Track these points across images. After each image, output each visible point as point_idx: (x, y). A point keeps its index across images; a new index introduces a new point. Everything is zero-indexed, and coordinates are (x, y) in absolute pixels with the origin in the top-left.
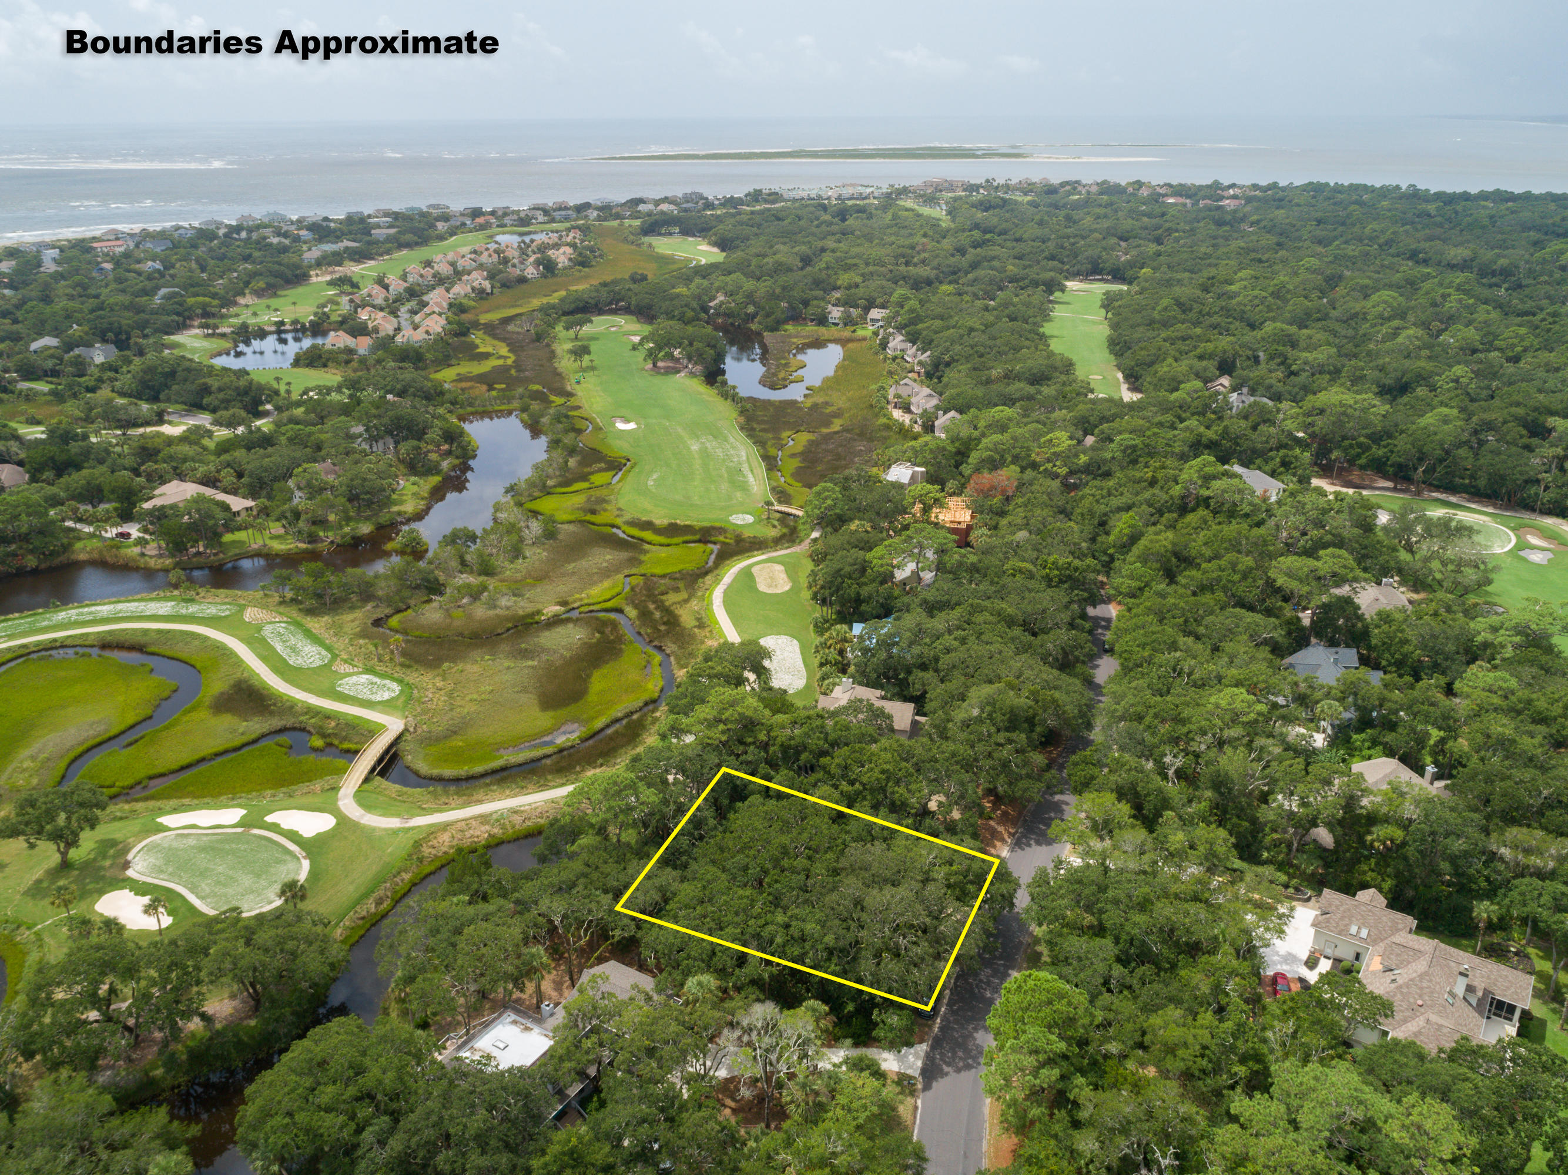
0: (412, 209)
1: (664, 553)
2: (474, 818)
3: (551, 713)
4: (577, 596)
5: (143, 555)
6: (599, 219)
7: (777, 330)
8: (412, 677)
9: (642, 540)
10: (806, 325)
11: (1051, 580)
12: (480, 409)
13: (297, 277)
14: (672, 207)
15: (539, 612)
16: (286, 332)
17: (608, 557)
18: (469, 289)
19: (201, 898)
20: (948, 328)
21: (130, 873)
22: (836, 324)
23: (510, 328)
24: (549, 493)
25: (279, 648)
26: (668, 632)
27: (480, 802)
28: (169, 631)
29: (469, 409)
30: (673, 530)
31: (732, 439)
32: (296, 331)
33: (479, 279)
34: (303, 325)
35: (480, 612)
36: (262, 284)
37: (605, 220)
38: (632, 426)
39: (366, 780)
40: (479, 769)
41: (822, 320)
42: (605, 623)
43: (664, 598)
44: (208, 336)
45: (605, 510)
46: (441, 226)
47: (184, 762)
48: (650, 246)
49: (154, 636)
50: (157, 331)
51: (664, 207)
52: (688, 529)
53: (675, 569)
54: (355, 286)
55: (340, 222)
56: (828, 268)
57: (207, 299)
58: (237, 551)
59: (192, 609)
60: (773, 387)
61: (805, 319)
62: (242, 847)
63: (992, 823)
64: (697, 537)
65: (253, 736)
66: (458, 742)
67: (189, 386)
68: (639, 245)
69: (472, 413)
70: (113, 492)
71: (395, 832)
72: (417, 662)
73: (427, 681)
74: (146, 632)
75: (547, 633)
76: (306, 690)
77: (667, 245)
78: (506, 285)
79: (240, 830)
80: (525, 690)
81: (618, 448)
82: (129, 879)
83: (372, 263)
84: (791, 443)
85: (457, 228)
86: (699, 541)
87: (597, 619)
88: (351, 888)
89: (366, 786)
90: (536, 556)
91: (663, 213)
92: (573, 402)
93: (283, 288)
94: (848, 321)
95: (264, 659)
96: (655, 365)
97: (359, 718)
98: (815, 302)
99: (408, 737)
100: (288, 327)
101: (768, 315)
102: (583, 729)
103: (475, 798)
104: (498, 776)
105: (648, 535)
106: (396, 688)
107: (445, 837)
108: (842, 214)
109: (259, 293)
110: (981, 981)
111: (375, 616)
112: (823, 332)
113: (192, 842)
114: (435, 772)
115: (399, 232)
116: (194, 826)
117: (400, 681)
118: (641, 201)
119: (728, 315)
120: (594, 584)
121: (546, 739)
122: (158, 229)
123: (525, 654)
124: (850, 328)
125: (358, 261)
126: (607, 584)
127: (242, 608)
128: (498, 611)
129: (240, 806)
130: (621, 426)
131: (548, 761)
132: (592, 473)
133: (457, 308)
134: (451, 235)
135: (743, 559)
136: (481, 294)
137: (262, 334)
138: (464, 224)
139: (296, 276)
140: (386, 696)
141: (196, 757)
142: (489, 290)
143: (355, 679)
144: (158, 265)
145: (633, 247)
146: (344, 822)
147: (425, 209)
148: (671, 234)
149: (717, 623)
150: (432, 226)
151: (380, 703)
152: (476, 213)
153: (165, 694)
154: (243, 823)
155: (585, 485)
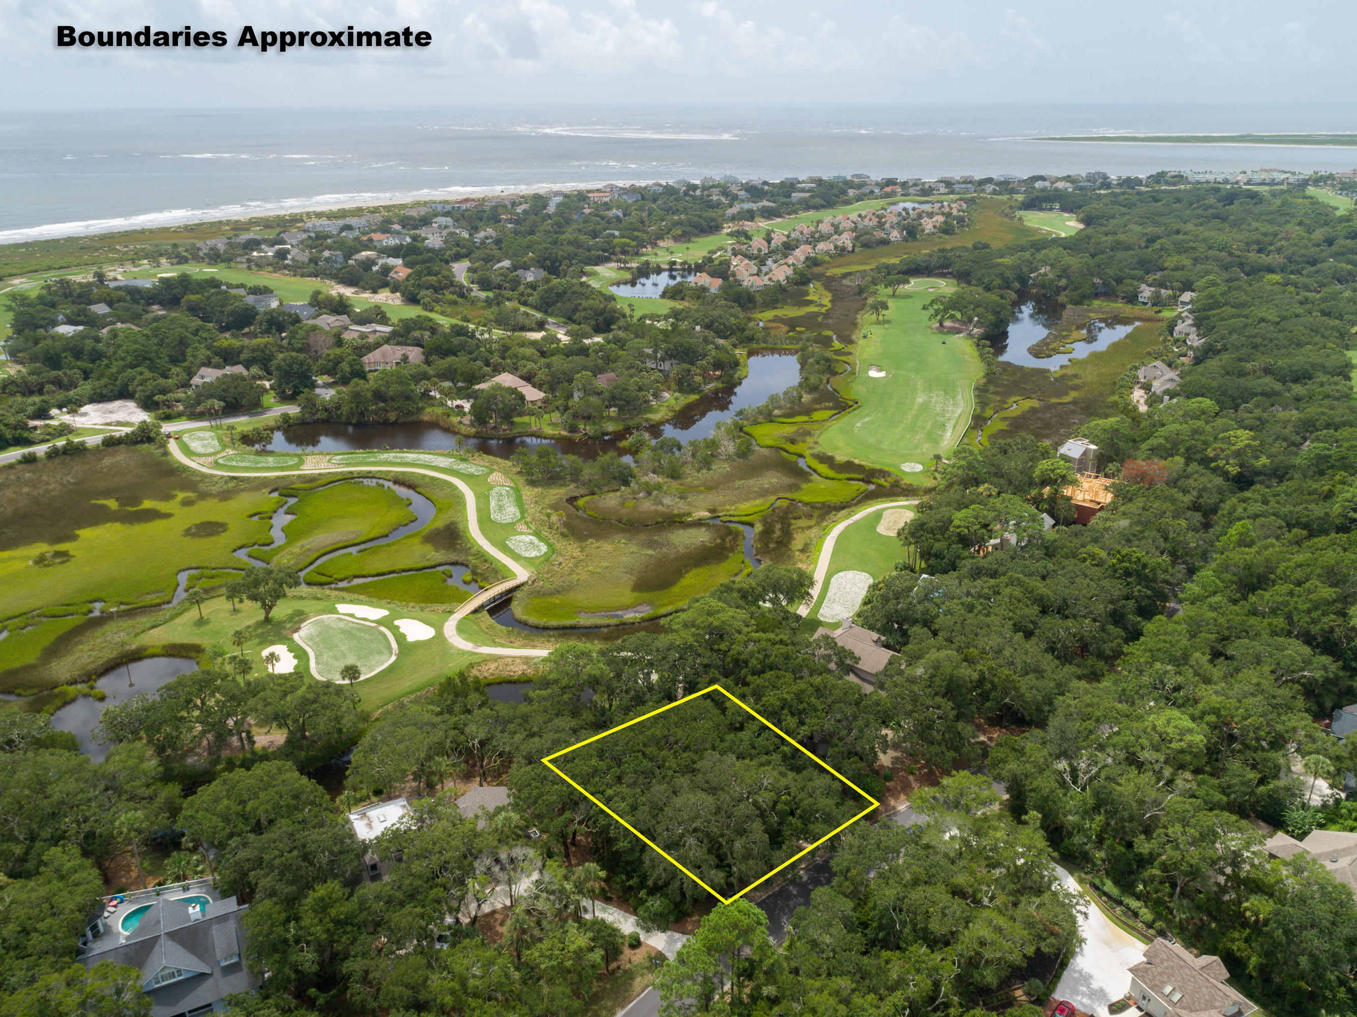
0: (838, 177)
1: (823, 484)
2: (521, 657)
3: (636, 594)
4: (728, 507)
5: (461, 422)
6: (994, 192)
7: (1080, 303)
8: (560, 545)
9: (815, 471)
10: (1116, 301)
11: (1115, 571)
12: (770, 346)
13: (713, 228)
14: (1068, 185)
15: (689, 514)
16: (676, 270)
17: (774, 480)
18: (832, 246)
19: (317, 663)
20: (1239, 316)
21: (296, 636)
22: (1145, 304)
23: (844, 282)
24: (771, 421)
25: (493, 504)
26: (774, 549)
27: (534, 647)
28: (437, 479)
29: (763, 345)
30: (848, 467)
31: (959, 397)
32: (684, 270)
33: (846, 240)
34: (690, 266)
35: (647, 506)
36: (679, 232)
37: (1000, 193)
38: (882, 374)
39: (475, 611)
40: (554, 623)
41: (1132, 299)
42: (730, 532)
43: (793, 521)
44: (621, 268)
45: (804, 442)
46: (851, 192)
47: (381, 571)
48: (1020, 219)
49: (427, 480)
50: (580, 262)
51: (1060, 185)
52: (860, 468)
53: (822, 499)
54: (749, 238)
55: (773, 185)
56: (1161, 249)
57: (628, 241)
58: (520, 430)
59: (462, 466)
60: (1037, 356)
61: (1117, 296)
62: (367, 636)
63: (911, 778)
64: (861, 476)
65: (433, 563)
66: (556, 600)
67: (568, 305)
68: (1012, 218)
69: (763, 349)
70: (462, 375)
71: (463, 653)
72: (573, 534)
73: (572, 549)
74: (424, 476)
75: (681, 532)
76: (489, 539)
77: (1036, 221)
78: (866, 245)
79: (373, 625)
80: (631, 573)
81: (857, 390)
82: (292, 640)
83: (779, 220)
84: (1015, 406)
85: (865, 195)
86: (862, 480)
87: (728, 528)
88: (408, 684)
89: (472, 617)
90: (721, 468)
91: (1056, 190)
92: (850, 348)
93: (698, 236)
94: (1157, 302)
95: (479, 510)
96: (941, 324)
97: (505, 566)
98: (1128, 281)
99: (526, 588)
100: (678, 267)
101: (1076, 289)
102: (651, 612)
103: (535, 643)
104: (561, 632)
105: (823, 469)
106: (544, 548)
107: (493, 666)
108: (1231, 198)
109: (676, 239)
110: (788, 906)
111: (573, 494)
112: (1127, 309)
113: (342, 625)
114: (524, 618)
115: (811, 197)
116: (352, 615)
117: (550, 545)
118: (1042, 178)
119: (1043, 286)
120: (747, 499)
121: (619, 613)
122: (643, 185)
123: (651, 544)
124: (1156, 309)
125: (768, 218)
126: (758, 502)
127: (492, 471)
128: (660, 508)
129: (388, 609)
130: (873, 373)
131: (605, 630)
132: (816, 410)
133: (812, 262)
134: (858, 201)
135: (885, 502)
136: (841, 251)
137: (658, 271)
138: (872, 192)
139: (711, 227)
140: (533, 554)
141: (390, 569)
142: (850, 249)
143: (523, 537)
144: (620, 213)
145: (1006, 220)
146: (440, 637)
147: (849, 178)
148: (1051, 209)
149: (820, 551)
150: (844, 192)
151: (526, 558)
152: (891, 182)
153: (404, 522)
154: (380, 622)
155: (805, 418)
